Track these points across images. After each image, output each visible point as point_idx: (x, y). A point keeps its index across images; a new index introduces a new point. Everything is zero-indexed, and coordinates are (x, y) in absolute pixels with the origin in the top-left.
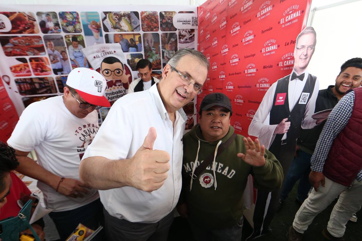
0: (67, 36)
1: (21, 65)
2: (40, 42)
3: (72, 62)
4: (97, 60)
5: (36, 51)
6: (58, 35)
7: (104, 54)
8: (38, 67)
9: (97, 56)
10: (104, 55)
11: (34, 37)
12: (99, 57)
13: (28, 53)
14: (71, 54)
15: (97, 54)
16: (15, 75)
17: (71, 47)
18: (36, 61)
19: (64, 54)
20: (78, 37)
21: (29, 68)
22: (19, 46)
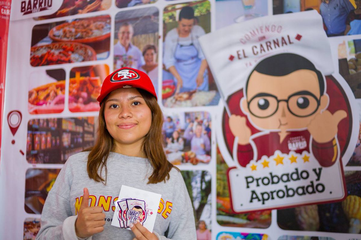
0: (170, 9)
1: (51, 85)
2: (105, 27)
3: (166, 73)
4: (237, 64)
5: (90, 51)
6: (149, 9)
7: (261, 46)
8: (82, 91)
9: (239, 55)
10: (262, 49)
11: (96, 19)
12: (245, 57)
13: (73, 56)
14: (168, 53)
15: (240, 48)
16: (32, 110)
17: (173, 34)
18: (82, 75)
19: (152, 54)
20: (197, 7)
21: (64, 94)
22: (63, 41)
